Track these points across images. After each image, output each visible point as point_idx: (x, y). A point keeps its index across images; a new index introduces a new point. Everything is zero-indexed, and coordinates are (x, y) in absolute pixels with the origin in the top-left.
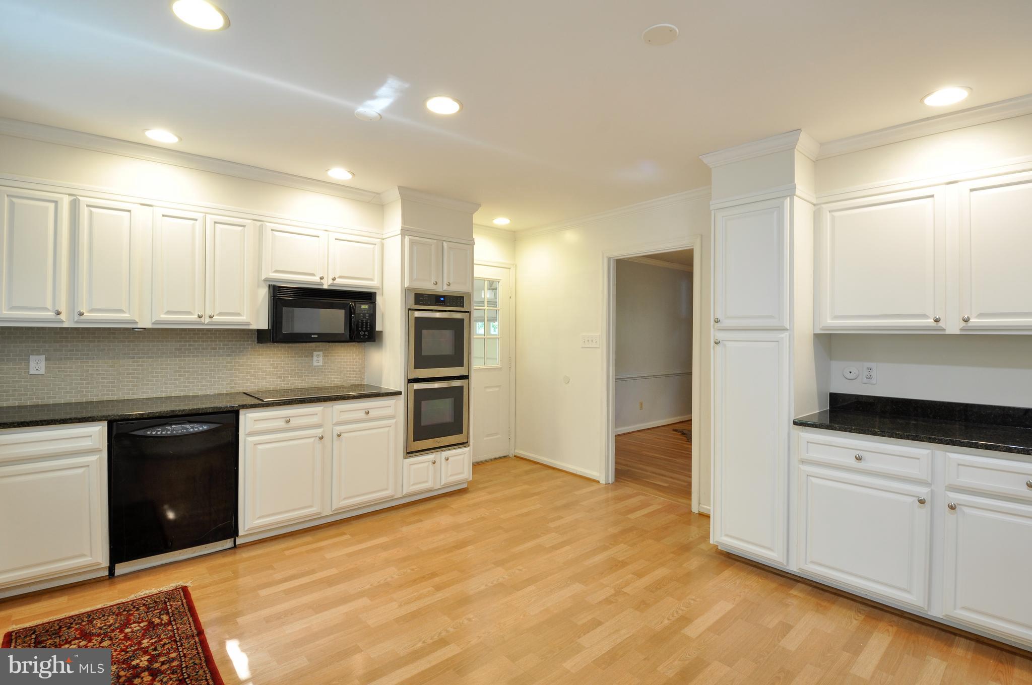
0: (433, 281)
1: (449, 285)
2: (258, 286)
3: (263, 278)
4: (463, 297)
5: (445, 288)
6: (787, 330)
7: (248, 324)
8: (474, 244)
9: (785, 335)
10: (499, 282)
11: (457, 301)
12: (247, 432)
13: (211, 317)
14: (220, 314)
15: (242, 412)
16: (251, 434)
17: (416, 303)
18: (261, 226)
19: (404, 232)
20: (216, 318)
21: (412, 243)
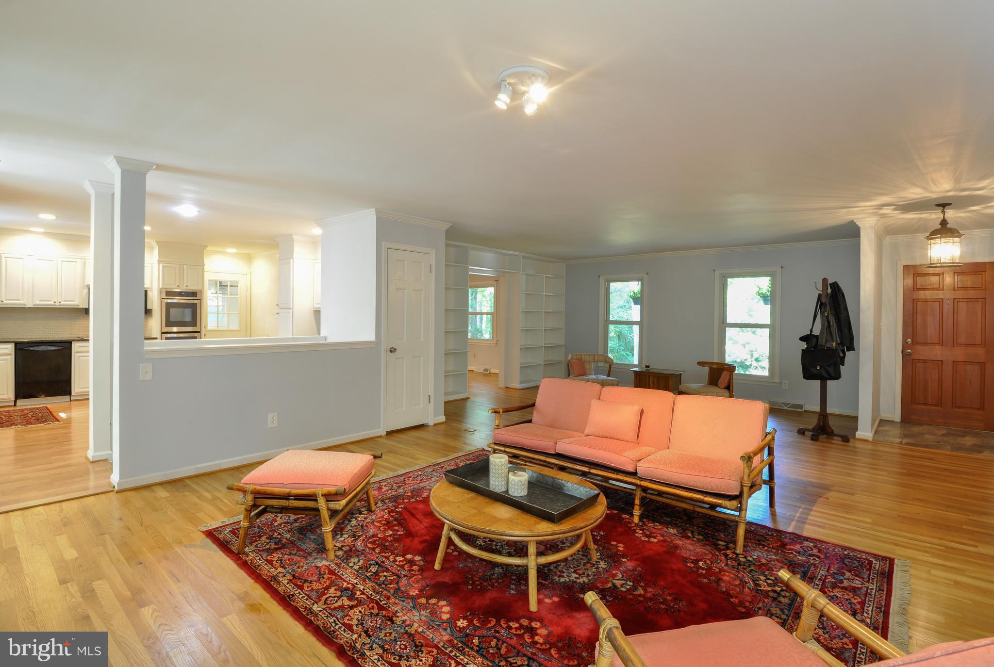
0: (177, 285)
1: (187, 286)
2: (84, 288)
3: (86, 284)
4: (197, 292)
5: (185, 288)
6: (291, 309)
7: (78, 306)
8: (204, 265)
9: (291, 311)
10: (238, 282)
11: (194, 294)
12: (76, 351)
13: (60, 302)
14: (65, 301)
15: (73, 343)
16: (77, 352)
17: (166, 296)
18: (85, 261)
19: (159, 262)
20: (62, 303)
21: (164, 267)
